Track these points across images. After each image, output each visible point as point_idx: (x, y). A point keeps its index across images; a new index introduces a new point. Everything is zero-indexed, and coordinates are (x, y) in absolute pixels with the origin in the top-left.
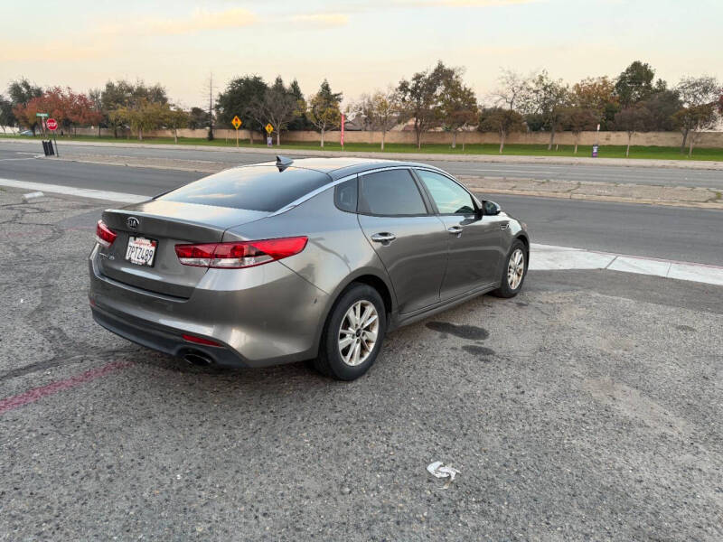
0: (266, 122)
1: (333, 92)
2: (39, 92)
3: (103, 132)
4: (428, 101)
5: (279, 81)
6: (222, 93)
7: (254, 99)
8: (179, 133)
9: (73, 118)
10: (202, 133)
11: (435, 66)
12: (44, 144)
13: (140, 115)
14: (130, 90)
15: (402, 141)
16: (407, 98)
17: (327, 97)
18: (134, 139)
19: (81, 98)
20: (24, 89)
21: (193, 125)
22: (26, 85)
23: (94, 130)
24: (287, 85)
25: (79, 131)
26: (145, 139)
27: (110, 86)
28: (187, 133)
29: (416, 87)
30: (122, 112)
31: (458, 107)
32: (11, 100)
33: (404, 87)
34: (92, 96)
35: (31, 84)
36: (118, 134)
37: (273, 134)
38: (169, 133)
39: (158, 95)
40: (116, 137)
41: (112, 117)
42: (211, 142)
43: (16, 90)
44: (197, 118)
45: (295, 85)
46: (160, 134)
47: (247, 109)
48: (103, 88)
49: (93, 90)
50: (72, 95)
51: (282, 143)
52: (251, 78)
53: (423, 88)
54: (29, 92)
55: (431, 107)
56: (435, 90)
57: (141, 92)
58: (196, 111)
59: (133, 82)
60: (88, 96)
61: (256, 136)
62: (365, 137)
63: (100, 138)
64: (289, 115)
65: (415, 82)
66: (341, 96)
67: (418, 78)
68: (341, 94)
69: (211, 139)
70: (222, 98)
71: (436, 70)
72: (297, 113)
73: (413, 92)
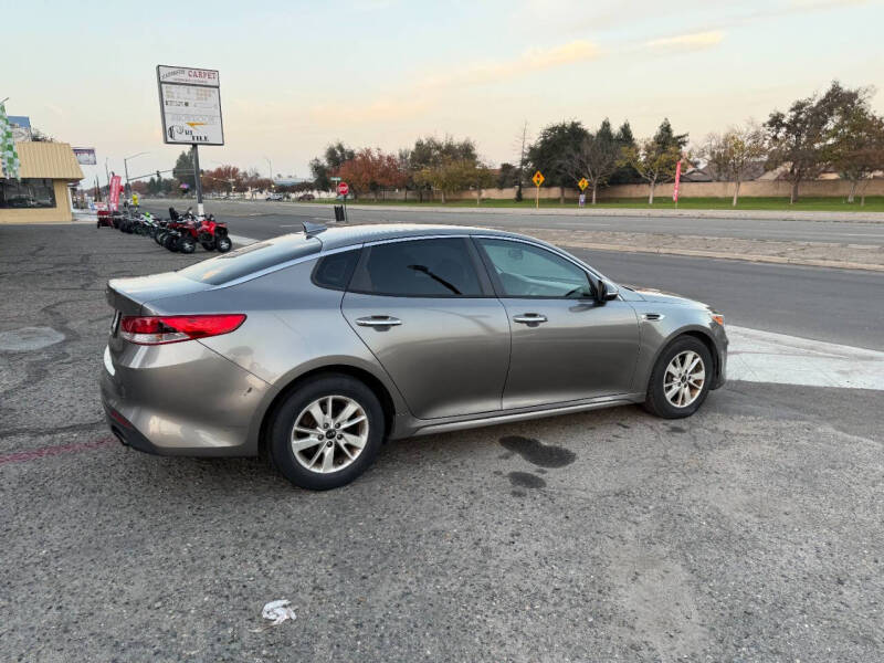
0: (580, 176)
1: (675, 134)
2: (351, 155)
3: (410, 195)
4: (813, 138)
5: (606, 125)
6: (533, 144)
7: (569, 150)
8: (485, 194)
9: (380, 181)
10: (510, 193)
11: (828, 87)
12: (336, 209)
13: (443, 176)
14: (438, 147)
15: (771, 194)
16: (780, 135)
17: (667, 140)
18: (437, 202)
19: (389, 159)
20: (339, 153)
21: (501, 185)
22: (340, 147)
23: (400, 194)
24: (615, 129)
25: (387, 195)
26: (448, 202)
27: (419, 145)
28: (493, 193)
29: (796, 120)
30: (426, 172)
31: (860, 144)
32: (326, 164)
33: (776, 121)
34: (401, 157)
35: (346, 147)
36: (424, 197)
37: (588, 190)
38: (475, 195)
39: (467, 152)
40: (421, 201)
41: (416, 179)
42: (518, 204)
43: (331, 154)
44: (507, 176)
45: (626, 130)
46: (466, 196)
47: (559, 162)
48: (412, 147)
49: (403, 149)
50: (381, 157)
51: (598, 200)
52: (568, 124)
53: (807, 120)
54: (343, 156)
55: (817, 146)
56: (825, 122)
57: (449, 151)
58: (506, 167)
59: (442, 139)
60: (397, 156)
61: (569, 194)
62: (716, 190)
63: (406, 201)
64: (610, 166)
65: (794, 113)
66: (686, 139)
67: (799, 107)
68: (687, 135)
69: (519, 199)
70: (532, 150)
71: (828, 95)
72: (620, 163)
73: (791, 127)
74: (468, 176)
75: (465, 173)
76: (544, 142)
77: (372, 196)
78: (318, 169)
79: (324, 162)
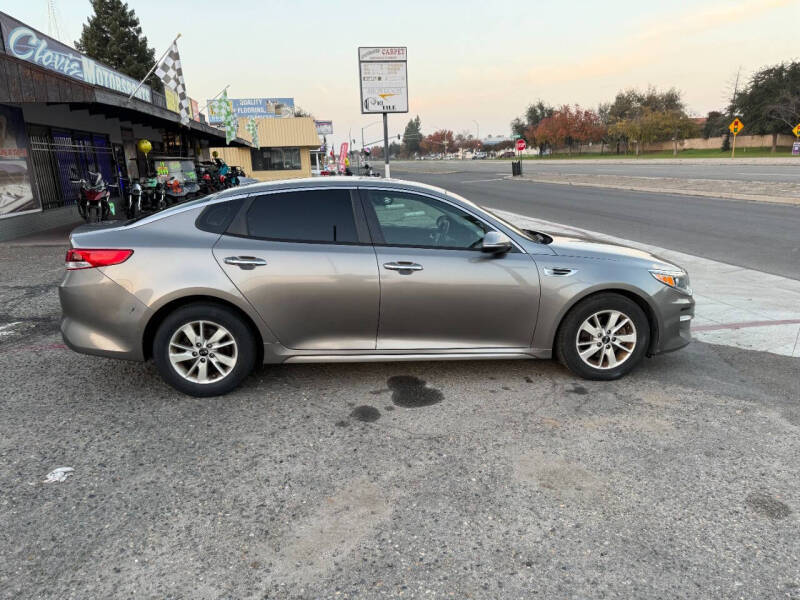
2: (551, 112)
3: (606, 148)
6: (741, 89)
8: (687, 144)
9: (575, 136)
10: (716, 143)
14: (640, 100)
18: (631, 153)
19: (587, 114)
20: (539, 111)
22: (541, 107)
23: (598, 148)
25: (584, 149)
26: (644, 153)
27: (620, 99)
28: (698, 143)
30: (621, 125)
32: (526, 123)
34: (601, 111)
35: (546, 106)
36: (621, 150)
38: (676, 145)
39: (671, 101)
40: (618, 153)
41: (611, 132)
42: (725, 154)
43: (532, 114)
44: (714, 125)
46: (667, 146)
47: (771, 107)
48: (612, 101)
49: (603, 104)
50: (578, 112)
52: (788, 65)
54: (543, 114)
57: (651, 103)
58: (714, 115)
59: (643, 91)
61: (782, 141)
63: (603, 154)
69: (725, 149)
70: (742, 96)
74: (666, 126)
75: (663, 123)
76: (756, 87)
77: (568, 150)
78: (519, 128)
79: (525, 121)
